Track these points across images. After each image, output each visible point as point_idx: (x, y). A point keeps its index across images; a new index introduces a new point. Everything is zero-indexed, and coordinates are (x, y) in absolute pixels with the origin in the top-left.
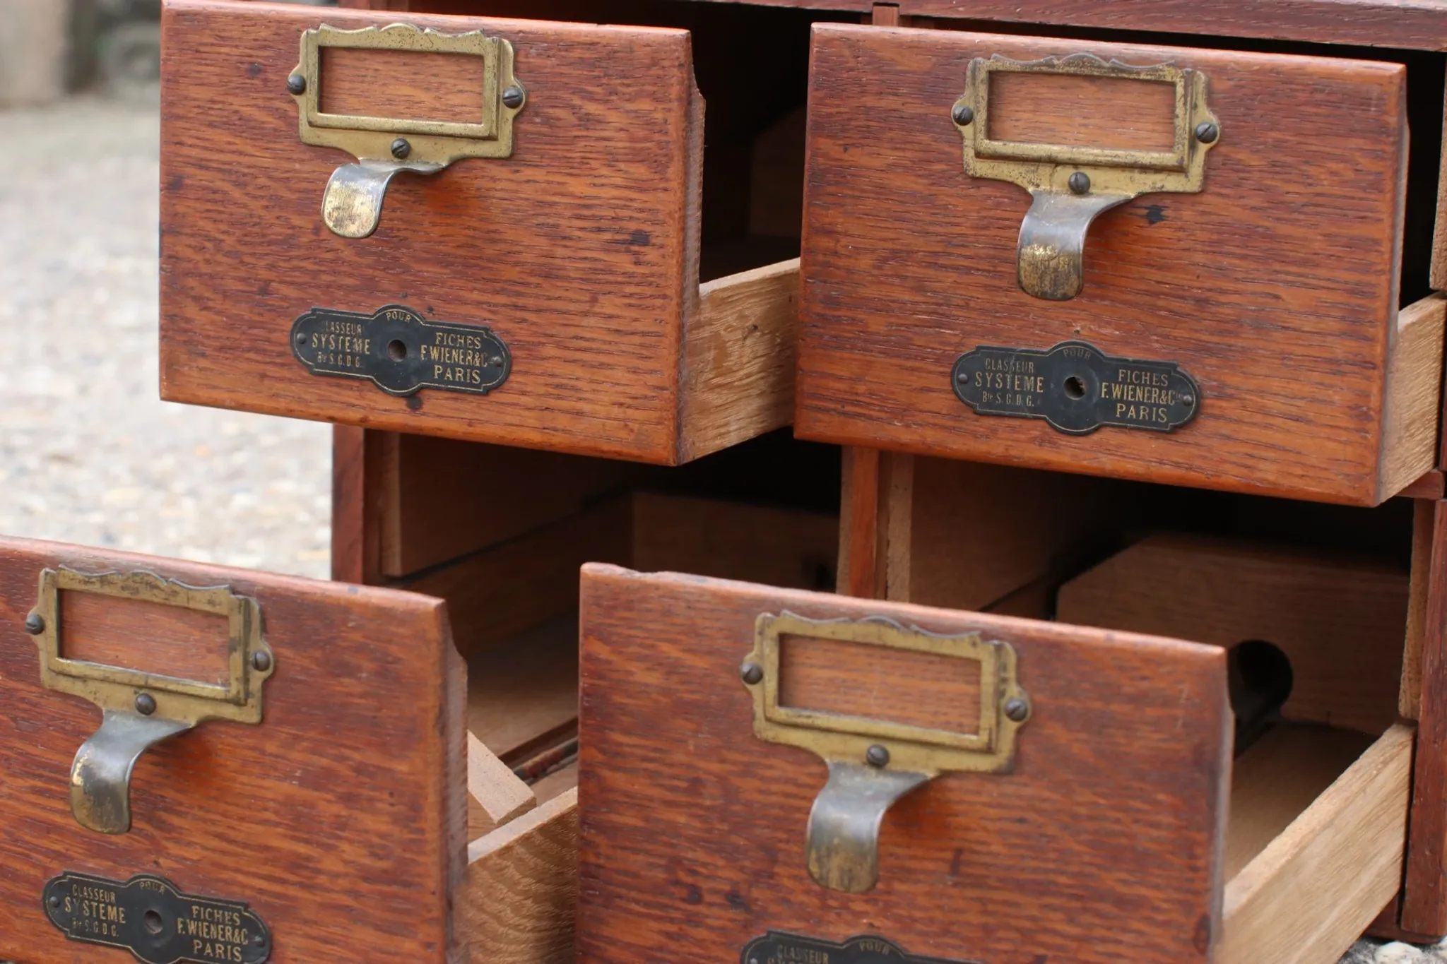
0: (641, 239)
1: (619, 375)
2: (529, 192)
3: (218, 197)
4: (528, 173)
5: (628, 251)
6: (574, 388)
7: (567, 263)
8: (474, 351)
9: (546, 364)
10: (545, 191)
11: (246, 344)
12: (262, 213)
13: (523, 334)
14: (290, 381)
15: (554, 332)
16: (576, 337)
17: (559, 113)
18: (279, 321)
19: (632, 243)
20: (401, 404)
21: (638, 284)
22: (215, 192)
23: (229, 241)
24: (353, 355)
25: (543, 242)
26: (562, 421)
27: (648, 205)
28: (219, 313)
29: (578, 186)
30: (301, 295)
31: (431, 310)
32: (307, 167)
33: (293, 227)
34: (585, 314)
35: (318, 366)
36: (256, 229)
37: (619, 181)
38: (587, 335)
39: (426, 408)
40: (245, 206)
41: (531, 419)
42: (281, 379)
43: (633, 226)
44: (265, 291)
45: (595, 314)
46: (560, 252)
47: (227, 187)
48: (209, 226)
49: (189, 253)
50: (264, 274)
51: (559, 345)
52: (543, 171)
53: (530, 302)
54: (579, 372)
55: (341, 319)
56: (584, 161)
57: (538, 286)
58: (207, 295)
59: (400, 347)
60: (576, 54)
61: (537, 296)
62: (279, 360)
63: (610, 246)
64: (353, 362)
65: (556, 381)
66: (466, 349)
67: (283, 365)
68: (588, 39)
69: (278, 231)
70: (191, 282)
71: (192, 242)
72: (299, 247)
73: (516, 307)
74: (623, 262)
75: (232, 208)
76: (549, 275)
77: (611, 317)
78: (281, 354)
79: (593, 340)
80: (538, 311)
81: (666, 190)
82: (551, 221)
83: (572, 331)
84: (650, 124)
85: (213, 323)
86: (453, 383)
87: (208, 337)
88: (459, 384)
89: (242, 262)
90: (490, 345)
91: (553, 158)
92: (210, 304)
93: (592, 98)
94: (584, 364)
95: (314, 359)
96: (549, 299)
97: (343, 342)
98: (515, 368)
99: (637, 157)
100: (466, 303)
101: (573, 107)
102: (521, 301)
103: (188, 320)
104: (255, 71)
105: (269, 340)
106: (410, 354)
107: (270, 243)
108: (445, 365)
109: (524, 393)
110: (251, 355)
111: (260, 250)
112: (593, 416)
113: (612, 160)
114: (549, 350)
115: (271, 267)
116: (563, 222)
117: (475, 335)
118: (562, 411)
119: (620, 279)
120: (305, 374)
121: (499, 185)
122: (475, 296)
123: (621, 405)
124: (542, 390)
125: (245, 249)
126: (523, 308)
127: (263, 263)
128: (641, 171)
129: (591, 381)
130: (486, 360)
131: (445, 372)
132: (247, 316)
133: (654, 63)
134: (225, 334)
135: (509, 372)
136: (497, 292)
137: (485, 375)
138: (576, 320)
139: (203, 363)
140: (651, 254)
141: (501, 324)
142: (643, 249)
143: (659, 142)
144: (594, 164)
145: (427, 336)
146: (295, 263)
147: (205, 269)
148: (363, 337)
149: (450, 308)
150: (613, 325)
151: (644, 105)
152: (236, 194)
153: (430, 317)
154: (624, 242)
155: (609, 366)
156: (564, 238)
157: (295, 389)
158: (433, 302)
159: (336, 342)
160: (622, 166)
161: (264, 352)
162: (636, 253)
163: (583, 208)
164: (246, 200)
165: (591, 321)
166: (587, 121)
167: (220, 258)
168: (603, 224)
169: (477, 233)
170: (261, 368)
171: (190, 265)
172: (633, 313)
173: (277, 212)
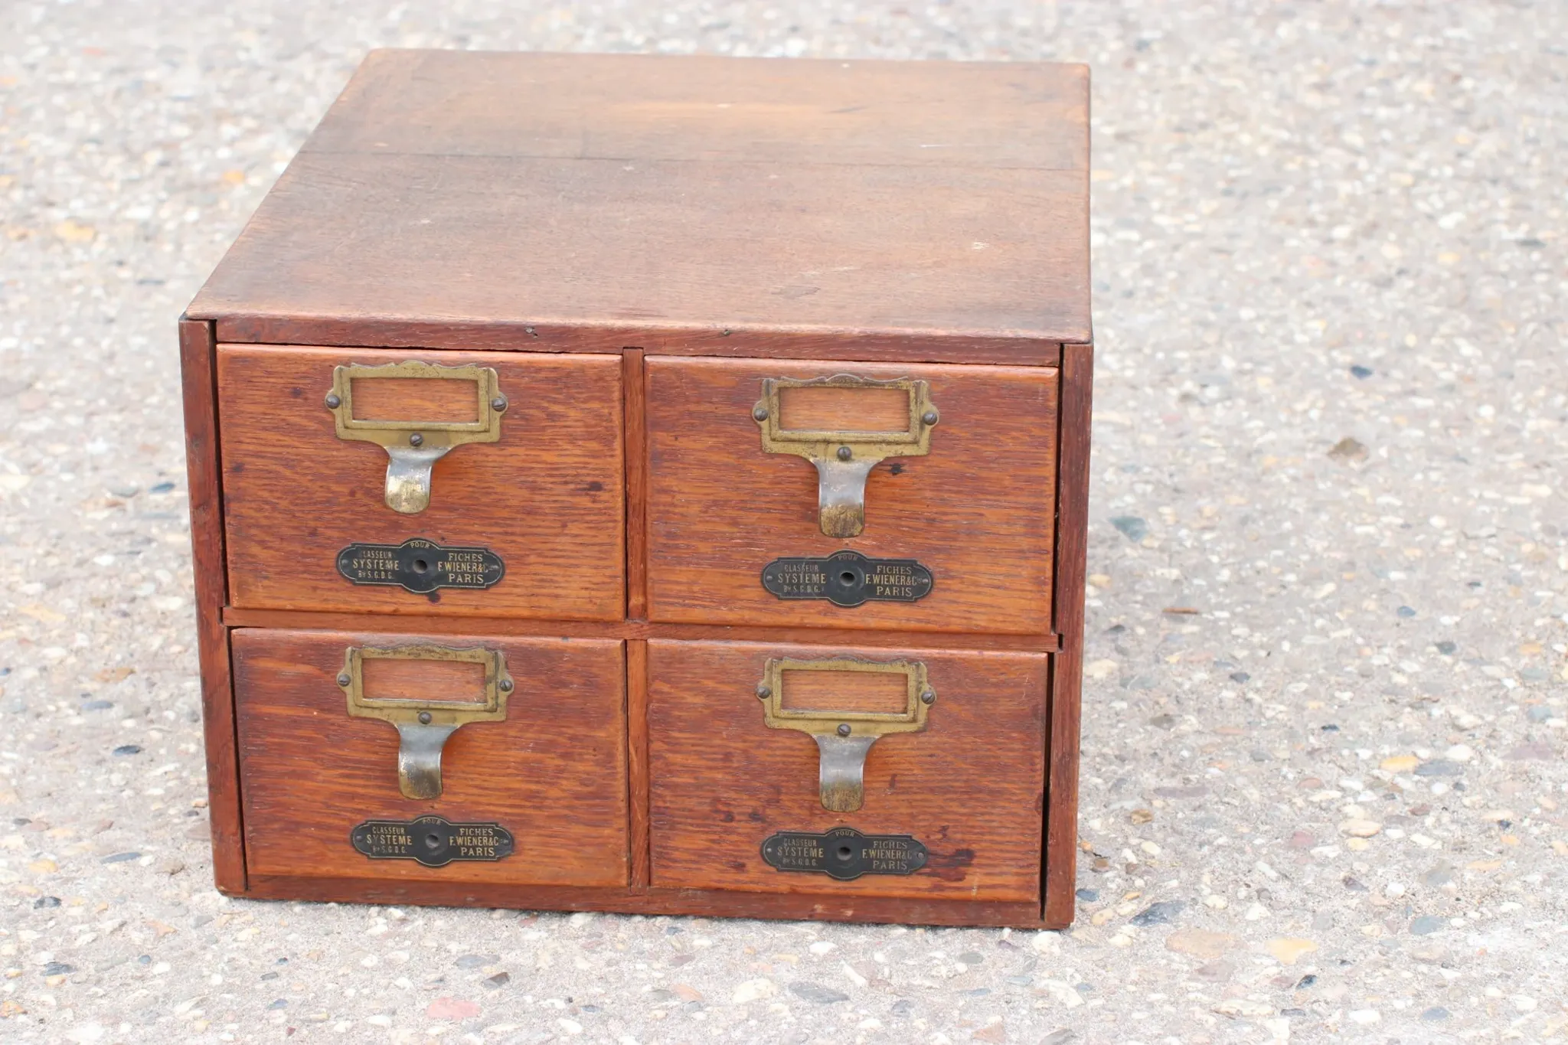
0: (596, 487)
1: (584, 570)
2: (513, 461)
3: (271, 475)
4: (511, 450)
5: (587, 494)
6: (552, 581)
7: (544, 505)
8: (478, 563)
9: (531, 567)
10: (524, 461)
11: (301, 569)
12: (309, 484)
13: (513, 550)
14: (337, 590)
15: (533, 547)
16: (552, 550)
17: (532, 412)
18: (327, 552)
19: (589, 490)
20: (425, 599)
21: (595, 515)
22: (270, 472)
23: (284, 504)
24: (386, 571)
25: (525, 493)
26: (545, 602)
27: (601, 466)
28: (277, 550)
29: (549, 457)
30: (343, 535)
31: (443, 539)
32: (342, 453)
33: (333, 492)
34: (556, 535)
35: (359, 579)
36: (305, 495)
37: (578, 452)
38: (560, 547)
39: (442, 601)
40: (294, 480)
41: (521, 601)
42: (330, 590)
43: (589, 479)
44: (313, 533)
45: (567, 535)
46: (538, 498)
47: (280, 469)
48: (266, 494)
49: (252, 513)
50: (312, 524)
51: (540, 555)
52: (523, 449)
53: (517, 530)
54: (556, 570)
55: (375, 549)
56: (552, 441)
57: (522, 520)
58: (267, 539)
59: (423, 564)
60: (543, 375)
61: (522, 526)
62: (327, 578)
63: (573, 493)
64: (386, 575)
65: (538, 577)
66: (472, 562)
67: (330, 580)
68: (552, 365)
69: (320, 494)
70: (253, 531)
71: (253, 505)
72: (339, 505)
73: (506, 533)
74: (584, 501)
75: (284, 482)
76: (530, 512)
77: (577, 536)
78: (328, 574)
79: (565, 551)
80: (523, 535)
81: (612, 456)
82: (530, 479)
83: (549, 546)
84: (600, 416)
85: (273, 557)
86: (464, 584)
87: (269, 566)
88: (468, 584)
89: (294, 516)
90: (489, 558)
91: (530, 440)
92: (270, 544)
93: (555, 402)
94: (559, 565)
95: (356, 575)
96: (531, 527)
97: (378, 563)
98: (507, 571)
99: (590, 437)
100: (469, 533)
101: (544, 408)
102: (510, 530)
103: (253, 556)
104: (297, 393)
105: (319, 565)
106: (430, 568)
107: (315, 504)
108: (456, 573)
109: (515, 586)
110: (305, 576)
111: (308, 508)
112: (566, 597)
113: (572, 440)
114: (532, 559)
115: (316, 519)
116: (539, 480)
117: (478, 553)
118: (544, 595)
119: (582, 512)
120: (348, 585)
121: (490, 459)
122: (477, 528)
123: (586, 589)
124: (529, 583)
125: (295, 508)
126: (513, 534)
127: (310, 516)
128: (594, 445)
129: (564, 576)
130: (487, 568)
131: (457, 577)
132: (300, 550)
133: (603, 377)
134: (282, 563)
135: (503, 575)
136: (491, 525)
137: (486, 577)
138: (551, 539)
139: (266, 582)
140: (603, 496)
141: (496, 545)
142: (598, 493)
143: (606, 427)
144: (560, 443)
145: (443, 556)
146: (336, 515)
147: (264, 522)
148: (393, 559)
149: (458, 537)
150: (579, 540)
151: (595, 405)
152: (288, 473)
153: (442, 544)
154: (585, 489)
155: (577, 566)
156: (541, 489)
157: (343, 595)
158: (445, 534)
159: (372, 563)
160: (580, 443)
161: (314, 573)
162: (591, 496)
163: (552, 470)
164: (296, 477)
165: (563, 539)
166: (552, 416)
167: (276, 515)
168: (568, 479)
169: (475, 490)
170: (314, 583)
171: (252, 521)
172: (593, 533)
173: (319, 483)
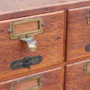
0: (59, 38)
2: (44, 36)
4: (44, 34)
5: (58, 40)
7: (50, 44)
9: (47, 57)
11: (3, 69)
12: (5, 51)
13: (44, 54)
17: (48, 25)
20: (28, 69)
26: (49, 63)
27: (60, 34)
29: (51, 34)
30: (12, 60)
33: (10, 51)
35: (15, 68)
36: (4, 53)
37: (56, 32)
38: (52, 52)
39: (31, 68)
41: (45, 64)
42: (9, 72)
45: (54, 49)
51: (49, 54)
52: (46, 33)
55: (18, 61)
56: (52, 30)
59: (27, 62)
61: (46, 49)
63: (55, 40)
64: (20, 66)
66: (37, 59)
67: (9, 70)
69: (7, 53)
72: (11, 54)
76: (47, 46)
80: (46, 51)
81: (62, 31)
83: (50, 52)
84: (60, 24)
88: (36, 63)
89: (2, 59)
90: (40, 57)
91: (48, 31)
93: (53, 22)
94: (52, 55)
98: (43, 59)
99: (59, 28)
100: (36, 53)
104: (2, 31)
105: (7, 68)
109: (44, 62)
110: (4, 71)
111: (4, 56)
112: (53, 61)
113: (55, 29)
117: (38, 57)
119: (57, 44)
120: (13, 70)
121: (40, 37)
123: (57, 59)
124: (47, 60)
125: (2, 57)
126: (44, 51)
127: (5, 58)
128: (59, 30)
130: (39, 59)
131: (34, 63)
132: (3, 66)
133: (61, 16)
136: (40, 50)
137: (39, 61)
140: (60, 39)
141: (41, 54)
145: (31, 59)
146: (10, 56)
148: (22, 62)
150: (56, 49)
151: (59, 21)
153: (31, 57)
155: (55, 55)
156: (49, 41)
157: (12, 72)
158: (31, 55)
159: (18, 64)
160: (57, 30)
163: (52, 36)
166: (52, 25)
168: (54, 38)
172: (58, 47)
